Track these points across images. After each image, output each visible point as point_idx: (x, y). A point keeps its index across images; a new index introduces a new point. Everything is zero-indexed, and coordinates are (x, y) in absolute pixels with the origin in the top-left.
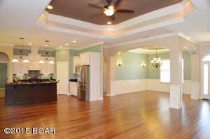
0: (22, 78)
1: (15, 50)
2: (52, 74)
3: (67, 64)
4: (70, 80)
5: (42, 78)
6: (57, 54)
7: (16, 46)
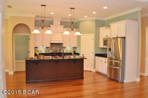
0: (43, 52)
1: (36, 21)
2: (75, 48)
3: (92, 36)
4: (97, 55)
5: (65, 52)
6: (81, 25)
7: (37, 17)
